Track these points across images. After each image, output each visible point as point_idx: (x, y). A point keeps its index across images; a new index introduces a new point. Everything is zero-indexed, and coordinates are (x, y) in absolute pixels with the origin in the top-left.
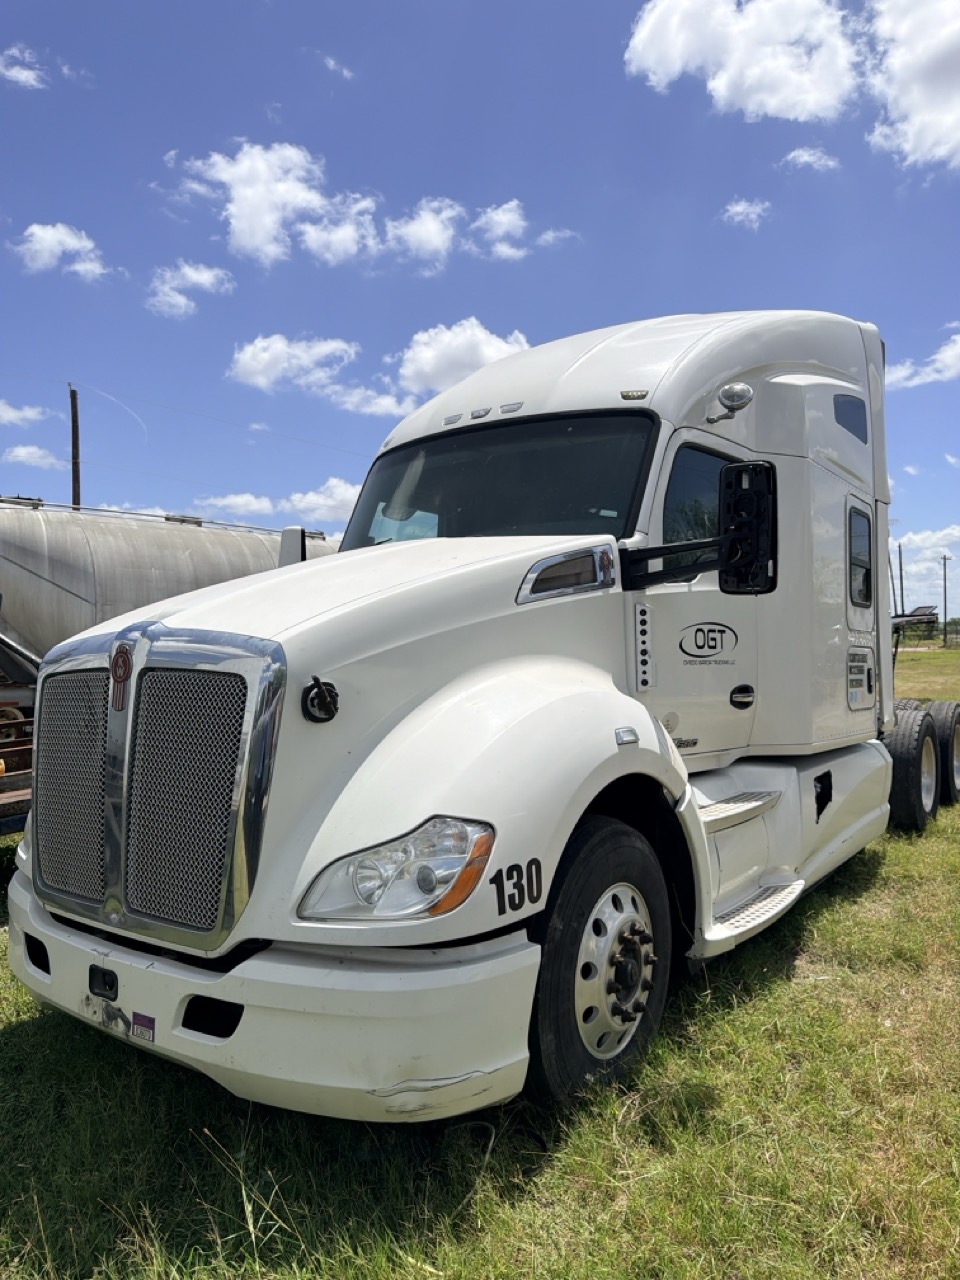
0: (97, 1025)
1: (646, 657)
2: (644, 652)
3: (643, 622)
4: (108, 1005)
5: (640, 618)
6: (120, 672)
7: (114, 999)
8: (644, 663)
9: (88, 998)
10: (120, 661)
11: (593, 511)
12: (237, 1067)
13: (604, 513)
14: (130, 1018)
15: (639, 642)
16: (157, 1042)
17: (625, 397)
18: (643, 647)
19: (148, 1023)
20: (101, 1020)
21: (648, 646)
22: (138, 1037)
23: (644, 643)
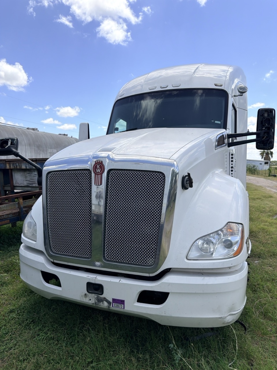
0: (91, 304)
1: (233, 169)
2: (232, 167)
3: (232, 158)
4: (98, 297)
5: (231, 156)
6: (99, 171)
7: (102, 294)
8: (232, 171)
9: (86, 294)
10: (98, 166)
11: (213, 121)
12: (167, 315)
13: (216, 122)
14: (111, 301)
15: (231, 164)
16: (125, 308)
17: (216, 85)
18: (232, 166)
19: (122, 302)
20: (94, 302)
21: (233, 166)
22: (115, 308)
23: (232, 164)
